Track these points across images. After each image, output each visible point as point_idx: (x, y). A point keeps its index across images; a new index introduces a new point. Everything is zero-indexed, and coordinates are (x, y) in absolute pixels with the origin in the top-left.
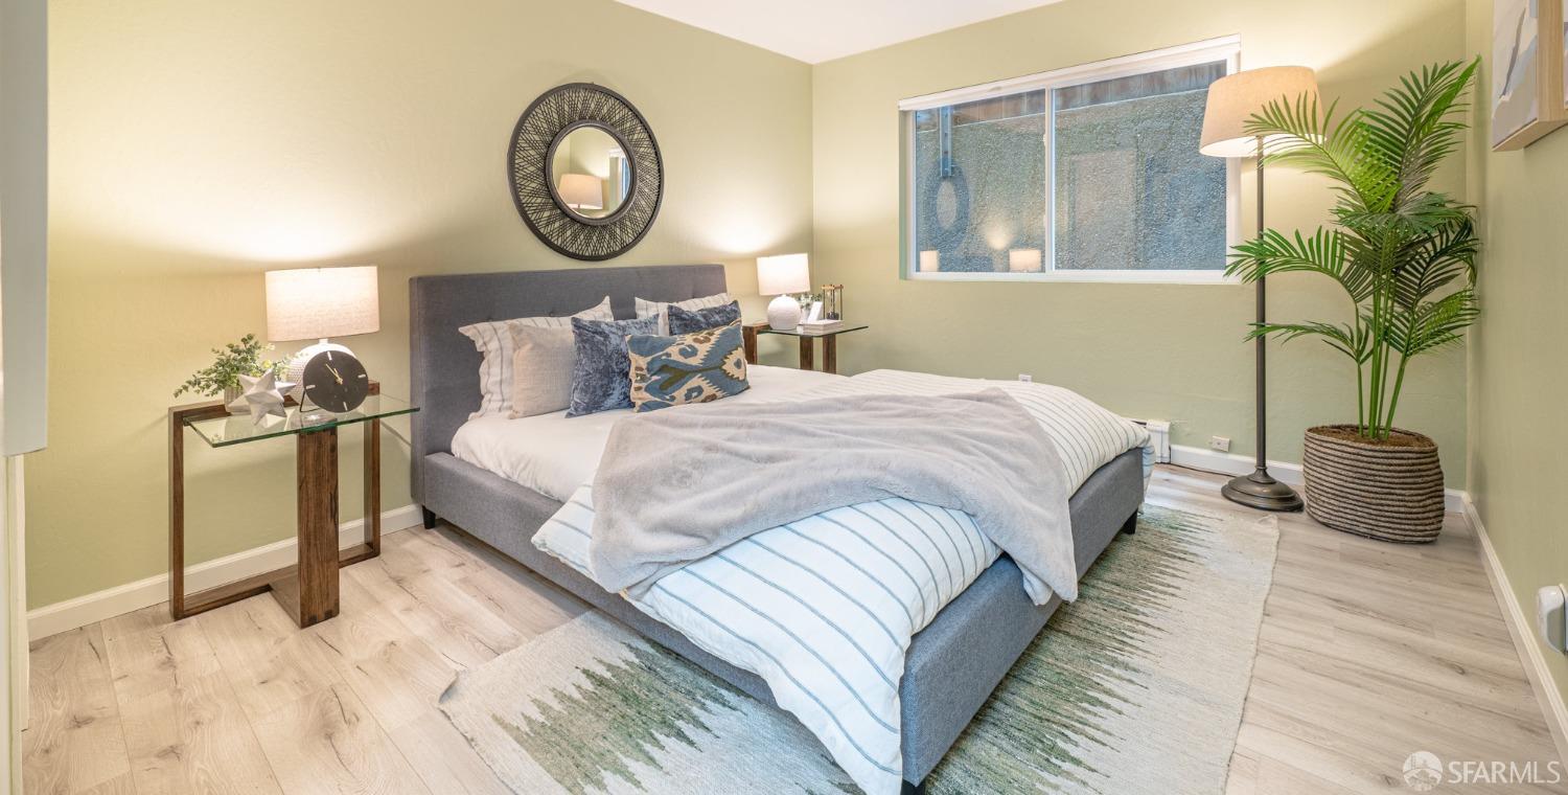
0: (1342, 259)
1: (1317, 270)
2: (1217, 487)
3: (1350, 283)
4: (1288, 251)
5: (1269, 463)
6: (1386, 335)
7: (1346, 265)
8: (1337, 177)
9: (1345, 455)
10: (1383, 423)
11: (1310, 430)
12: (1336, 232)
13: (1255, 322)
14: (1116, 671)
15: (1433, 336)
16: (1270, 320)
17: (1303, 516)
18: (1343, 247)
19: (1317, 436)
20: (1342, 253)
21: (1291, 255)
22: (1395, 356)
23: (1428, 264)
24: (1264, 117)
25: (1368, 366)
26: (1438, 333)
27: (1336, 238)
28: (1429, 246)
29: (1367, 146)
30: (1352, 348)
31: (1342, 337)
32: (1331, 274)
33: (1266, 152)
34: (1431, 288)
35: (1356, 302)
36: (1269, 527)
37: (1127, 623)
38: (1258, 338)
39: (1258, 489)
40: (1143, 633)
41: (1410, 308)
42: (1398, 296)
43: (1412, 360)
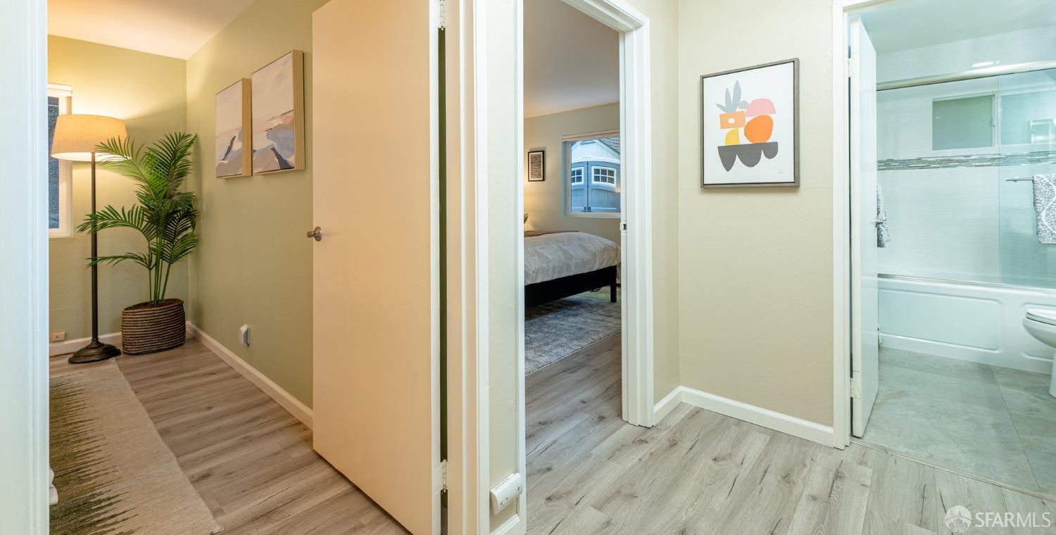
0: (143, 220)
1: (130, 226)
2: (66, 360)
3: (146, 232)
4: (116, 216)
5: (99, 337)
6: (161, 255)
7: (145, 223)
8: (140, 179)
9: (147, 316)
10: (160, 298)
11: (125, 309)
12: (141, 207)
13: (90, 257)
14: (83, 443)
15: (182, 253)
16: (99, 255)
17: (122, 356)
18: (144, 214)
19: (131, 311)
20: (143, 217)
21: (118, 219)
22: (165, 264)
23: (178, 221)
24: (108, 145)
25: (153, 271)
26: (184, 251)
27: (141, 210)
28: (179, 214)
29: (156, 168)
30: (146, 263)
31: (141, 259)
32: (137, 228)
33: (96, 160)
34: (181, 232)
35: (149, 241)
36: (112, 365)
37: (71, 427)
38: (93, 266)
39: (93, 351)
40: (84, 426)
41: (172, 241)
42: (165, 236)
43: (172, 266)
